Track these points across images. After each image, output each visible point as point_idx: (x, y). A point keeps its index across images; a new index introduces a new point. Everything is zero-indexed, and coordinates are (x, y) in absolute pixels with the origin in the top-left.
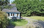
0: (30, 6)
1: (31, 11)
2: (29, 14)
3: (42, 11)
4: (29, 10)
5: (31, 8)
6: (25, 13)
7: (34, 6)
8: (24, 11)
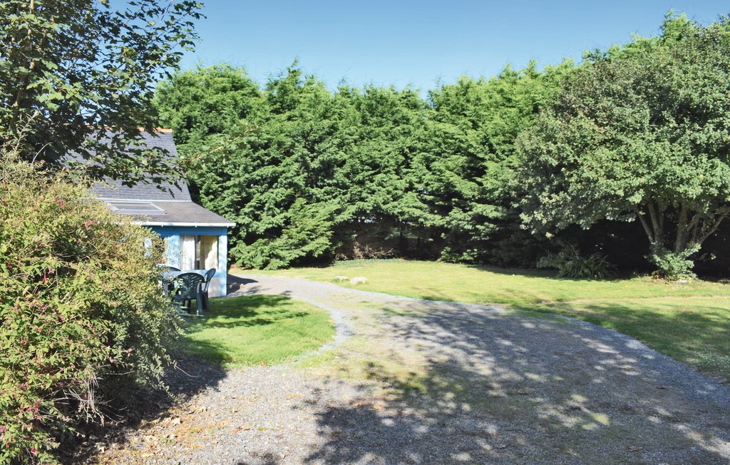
0: (329, 150)
1: (333, 205)
2: (319, 245)
3: (444, 211)
4: (310, 199)
5: (339, 174)
6: (274, 233)
7: (367, 149)
8: (261, 207)
